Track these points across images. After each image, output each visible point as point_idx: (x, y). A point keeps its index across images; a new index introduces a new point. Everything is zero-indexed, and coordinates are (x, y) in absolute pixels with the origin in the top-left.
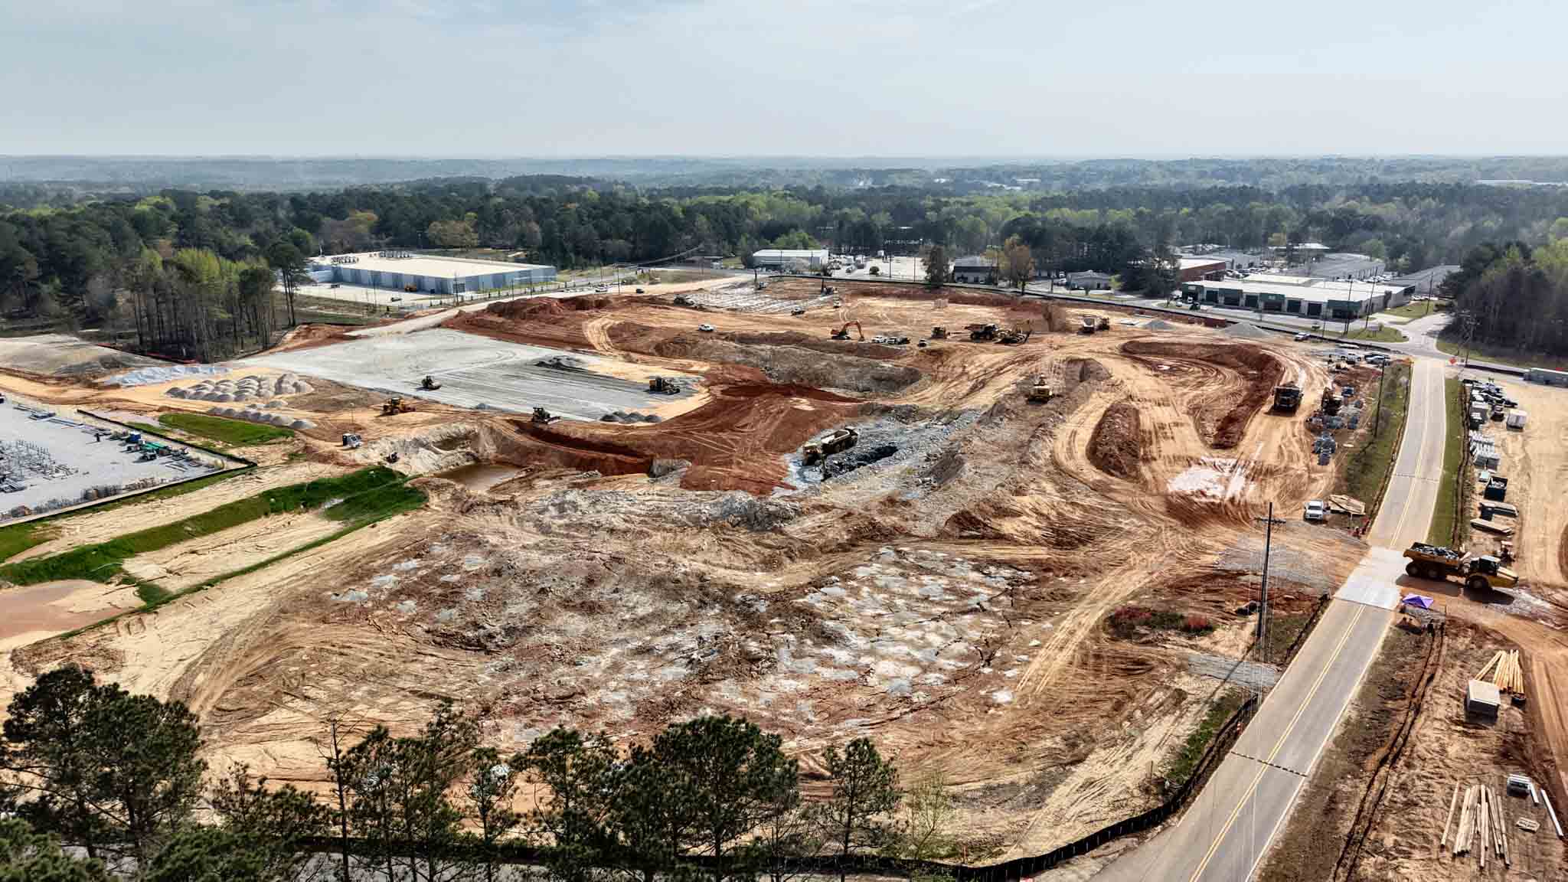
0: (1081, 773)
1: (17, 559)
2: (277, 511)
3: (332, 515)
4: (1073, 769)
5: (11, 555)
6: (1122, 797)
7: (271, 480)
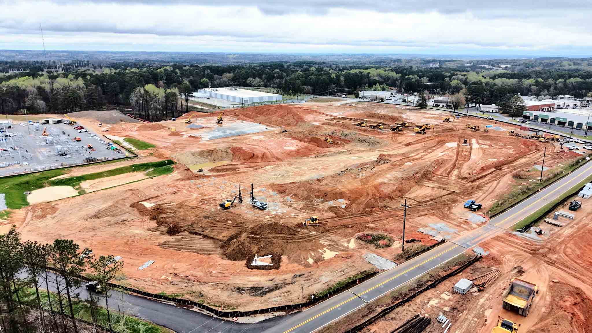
0: (288, 288)
1: (53, 179)
2: (134, 171)
3: (147, 174)
4: (287, 286)
5: (53, 177)
6: (294, 298)
7: (137, 161)
